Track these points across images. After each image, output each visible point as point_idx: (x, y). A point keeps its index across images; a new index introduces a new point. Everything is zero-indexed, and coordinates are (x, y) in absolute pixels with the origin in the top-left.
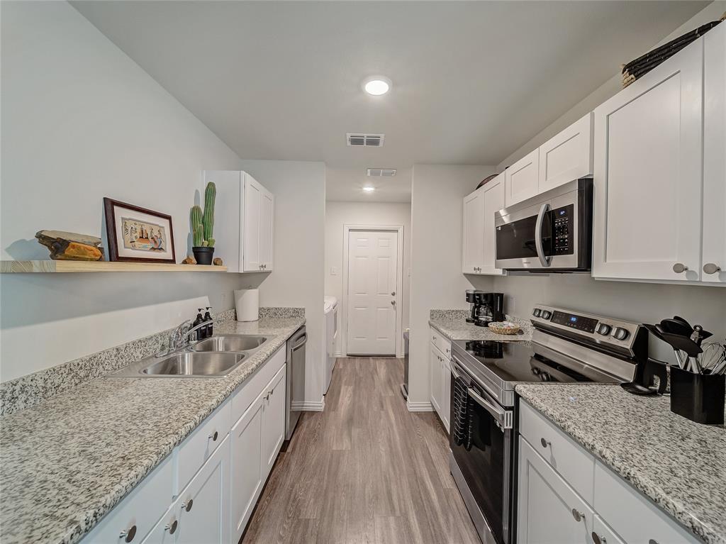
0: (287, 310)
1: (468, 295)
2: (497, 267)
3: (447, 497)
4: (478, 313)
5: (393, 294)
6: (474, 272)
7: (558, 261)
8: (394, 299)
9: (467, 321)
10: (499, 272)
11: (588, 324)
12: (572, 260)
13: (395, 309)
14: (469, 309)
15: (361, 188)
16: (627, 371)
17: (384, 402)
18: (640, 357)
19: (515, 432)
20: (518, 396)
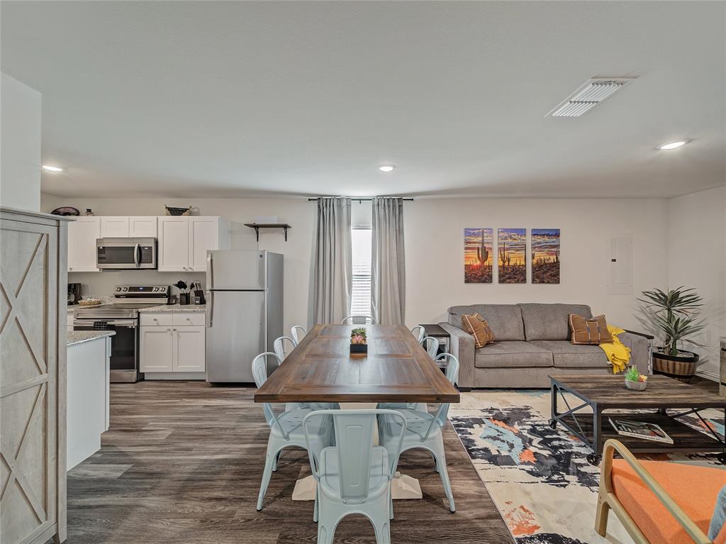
2: (97, 268)
7: (143, 266)
10: (98, 270)
11: (150, 289)
12: (152, 265)
16: (165, 300)
18: (169, 295)
19: (138, 327)
20: (139, 313)
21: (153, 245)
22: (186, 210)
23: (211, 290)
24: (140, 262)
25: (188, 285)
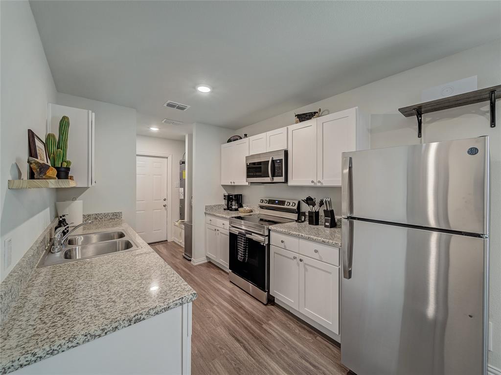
0: (106, 215)
1: (225, 196)
2: (247, 181)
3: (233, 290)
4: (231, 204)
5: (165, 200)
6: (230, 184)
7: (276, 179)
8: (165, 203)
9: (225, 209)
10: (247, 184)
11: (282, 203)
12: (282, 179)
13: (166, 209)
14: (224, 203)
15: (149, 128)
16: (294, 216)
17: (177, 266)
18: (299, 211)
19: (269, 245)
20: (269, 230)
21: (283, 157)
22: (315, 113)
23: (348, 218)
24: (273, 175)
25: (317, 201)
